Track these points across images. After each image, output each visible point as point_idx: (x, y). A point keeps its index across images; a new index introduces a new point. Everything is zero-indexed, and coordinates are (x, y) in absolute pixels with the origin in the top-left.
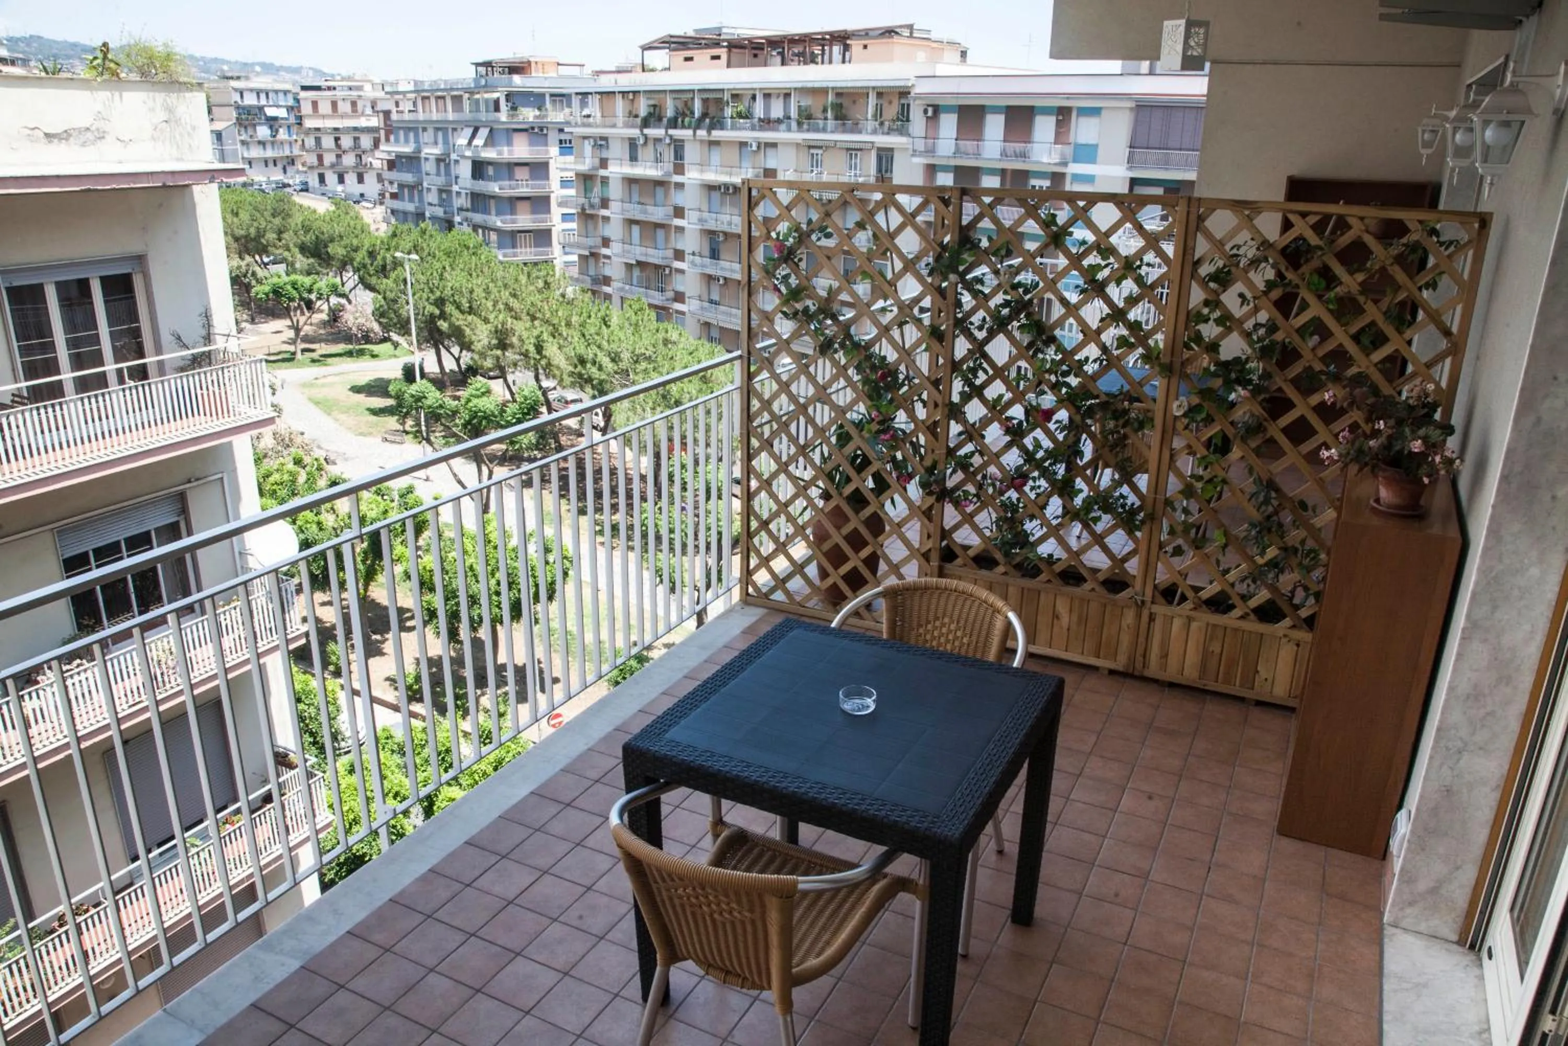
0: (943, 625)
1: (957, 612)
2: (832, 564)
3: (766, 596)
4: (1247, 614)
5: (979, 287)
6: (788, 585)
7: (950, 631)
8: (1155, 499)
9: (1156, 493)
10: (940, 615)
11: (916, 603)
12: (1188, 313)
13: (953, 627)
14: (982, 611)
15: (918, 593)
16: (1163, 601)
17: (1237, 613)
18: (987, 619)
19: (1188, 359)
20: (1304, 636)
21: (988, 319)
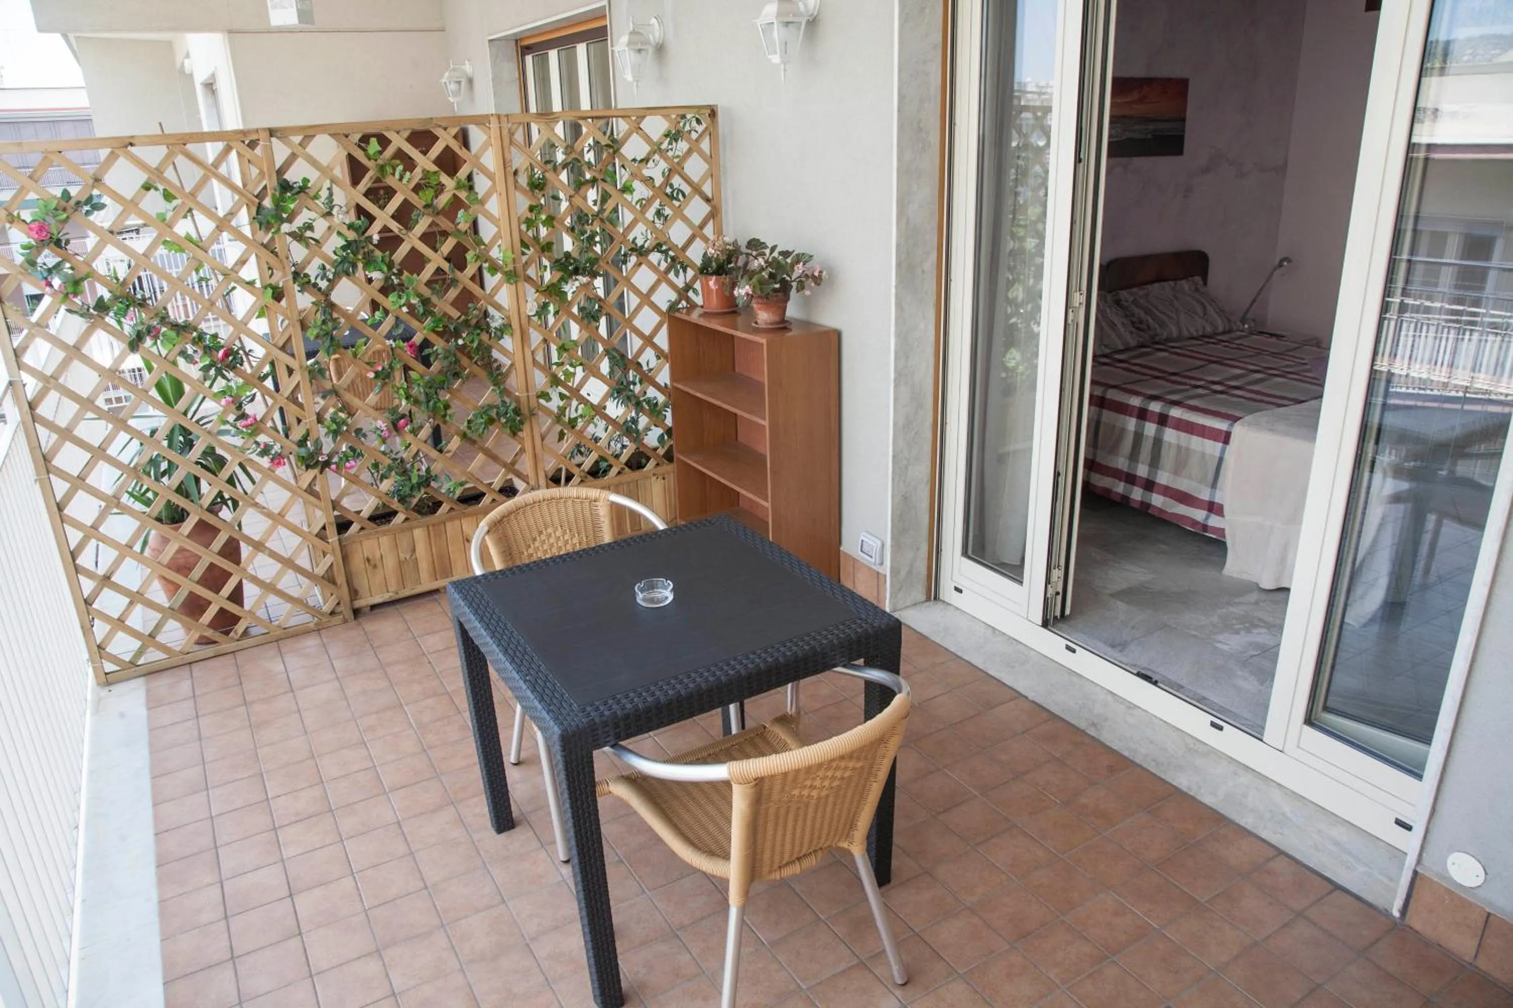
0: (549, 536)
1: (556, 519)
2: (210, 589)
3: (133, 663)
4: (623, 469)
5: (308, 234)
6: (160, 638)
7: (558, 539)
8: (528, 396)
9: (527, 391)
10: (542, 528)
11: (516, 527)
12: (519, 219)
13: (559, 533)
14: (579, 507)
15: (512, 517)
16: (554, 485)
17: (614, 471)
18: (587, 514)
19: (526, 263)
20: (668, 468)
21: (328, 267)
